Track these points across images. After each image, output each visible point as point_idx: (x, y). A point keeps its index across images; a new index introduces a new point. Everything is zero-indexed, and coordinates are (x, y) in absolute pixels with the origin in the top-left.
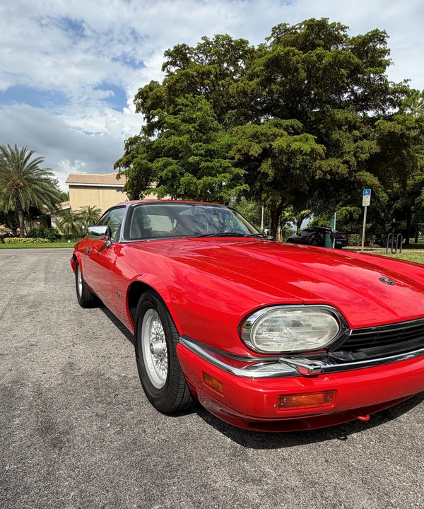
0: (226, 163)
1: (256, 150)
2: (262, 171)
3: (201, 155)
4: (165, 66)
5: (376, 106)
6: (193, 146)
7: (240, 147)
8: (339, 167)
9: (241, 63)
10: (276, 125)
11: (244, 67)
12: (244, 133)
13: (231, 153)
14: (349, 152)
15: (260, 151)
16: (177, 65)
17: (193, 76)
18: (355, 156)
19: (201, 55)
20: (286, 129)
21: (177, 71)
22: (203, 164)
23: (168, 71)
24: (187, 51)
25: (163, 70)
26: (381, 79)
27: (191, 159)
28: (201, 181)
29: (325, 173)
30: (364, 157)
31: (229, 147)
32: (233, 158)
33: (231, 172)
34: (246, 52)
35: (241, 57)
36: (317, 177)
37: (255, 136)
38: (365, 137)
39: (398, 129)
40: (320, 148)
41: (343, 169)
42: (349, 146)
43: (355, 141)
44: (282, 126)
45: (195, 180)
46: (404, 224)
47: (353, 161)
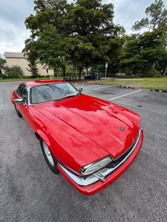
0: (64, 52)
1: (73, 48)
2: (76, 55)
3: (54, 49)
4: (35, 8)
5: (110, 33)
6: (51, 45)
7: (68, 46)
8: (99, 54)
9: (65, 10)
10: (79, 38)
11: (66, 12)
12: (68, 41)
13: (65, 48)
14: (102, 49)
15: (74, 48)
16: (40, 8)
17: (47, 15)
18: (103, 51)
19: (49, 5)
20: (83, 40)
21: (41, 11)
22: (55, 53)
23: (37, 11)
24: (43, 2)
25: (35, 10)
26: (111, 23)
27: (51, 50)
28: (56, 59)
29: (95, 56)
30: (106, 51)
31: (64, 46)
32: (66, 50)
33: (65, 56)
34: (66, 6)
35: (65, 7)
36: (92, 58)
37: (72, 42)
38: (106, 44)
39: (116, 42)
40: (93, 48)
41: (100, 55)
42: (101, 47)
43: (104, 45)
44: (81, 38)
45: (53, 59)
46: (115, 70)
47: (103, 52)
